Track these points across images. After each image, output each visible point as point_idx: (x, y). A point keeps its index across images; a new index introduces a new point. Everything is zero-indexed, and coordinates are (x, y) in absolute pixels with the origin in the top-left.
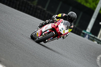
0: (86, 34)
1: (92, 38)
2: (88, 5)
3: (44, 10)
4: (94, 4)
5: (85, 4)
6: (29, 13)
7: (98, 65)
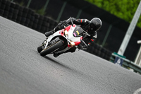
2: (120, 15)
4: (129, 13)
5: (116, 14)
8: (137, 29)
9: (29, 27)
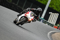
0: (41, 19)
1: (45, 22)
2: (42, 2)
3: (16, 5)
5: (40, 2)
6: (7, 7)
7: (48, 38)
8: (49, 8)
9: (5, 7)
